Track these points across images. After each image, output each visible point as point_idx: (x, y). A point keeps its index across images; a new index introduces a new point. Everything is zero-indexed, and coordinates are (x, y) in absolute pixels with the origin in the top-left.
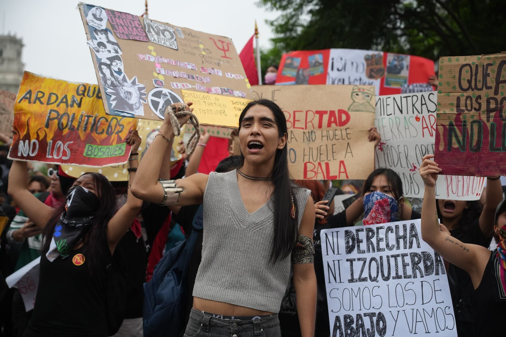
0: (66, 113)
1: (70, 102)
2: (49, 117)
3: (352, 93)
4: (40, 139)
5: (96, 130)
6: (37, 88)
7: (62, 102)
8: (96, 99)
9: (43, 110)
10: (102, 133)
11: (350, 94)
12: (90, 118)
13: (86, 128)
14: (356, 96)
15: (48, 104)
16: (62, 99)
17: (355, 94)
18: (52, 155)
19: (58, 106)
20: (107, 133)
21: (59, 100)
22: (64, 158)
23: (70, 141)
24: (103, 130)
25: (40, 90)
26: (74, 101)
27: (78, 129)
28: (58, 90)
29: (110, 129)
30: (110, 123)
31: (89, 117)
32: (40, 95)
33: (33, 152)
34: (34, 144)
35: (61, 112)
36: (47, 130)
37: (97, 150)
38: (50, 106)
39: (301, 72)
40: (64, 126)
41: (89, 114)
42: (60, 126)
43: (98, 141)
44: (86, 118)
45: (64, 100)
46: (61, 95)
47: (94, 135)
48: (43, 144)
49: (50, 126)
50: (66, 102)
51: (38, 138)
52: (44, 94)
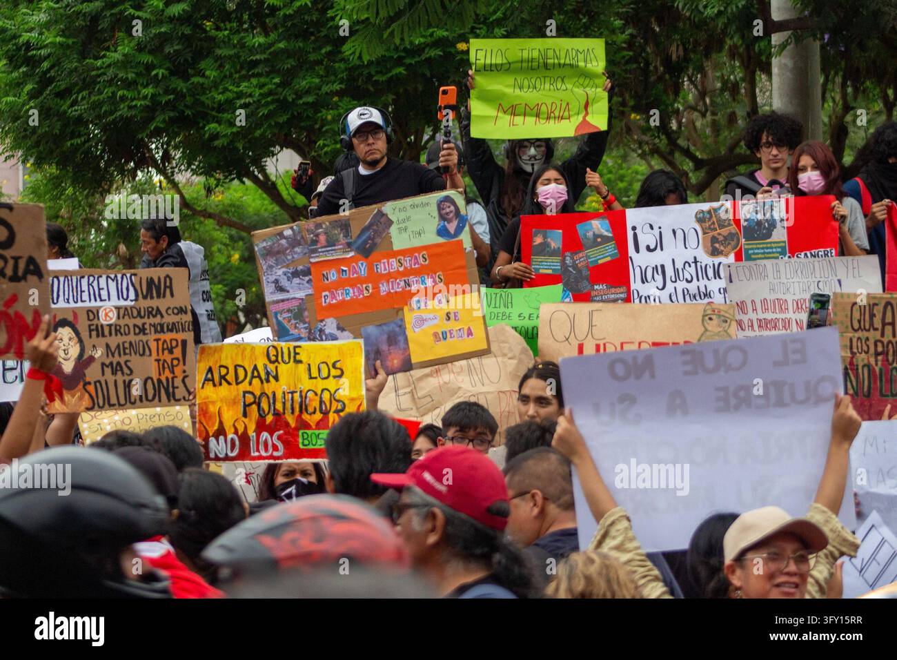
0: (263, 394)
1: (263, 376)
2: (244, 403)
3: (704, 316)
4: (240, 433)
5: (306, 410)
6: (217, 361)
7: (253, 377)
8: (294, 365)
9: (234, 393)
10: (314, 413)
11: (701, 318)
12: (295, 395)
13: (293, 409)
14: (709, 321)
15: (237, 384)
16: (253, 373)
17: (707, 318)
18: (258, 450)
19: (250, 383)
20: (321, 412)
21: (249, 375)
22: (276, 454)
23: (279, 430)
24: (315, 409)
25: (222, 364)
26: (268, 374)
27: (284, 413)
28: (243, 359)
29: (324, 406)
30: (321, 398)
31: (292, 393)
32: (224, 371)
33: (232, 450)
34: (232, 440)
35: (258, 393)
36: (246, 420)
37: (314, 437)
38: (240, 386)
39: (568, 261)
40: (266, 412)
41: (292, 390)
42: (261, 412)
43: (312, 424)
44: (290, 395)
45: (256, 374)
46: (249, 367)
47: (305, 416)
48: (244, 438)
49: (248, 414)
50: (259, 376)
51: (236, 432)
52: (227, 368)
